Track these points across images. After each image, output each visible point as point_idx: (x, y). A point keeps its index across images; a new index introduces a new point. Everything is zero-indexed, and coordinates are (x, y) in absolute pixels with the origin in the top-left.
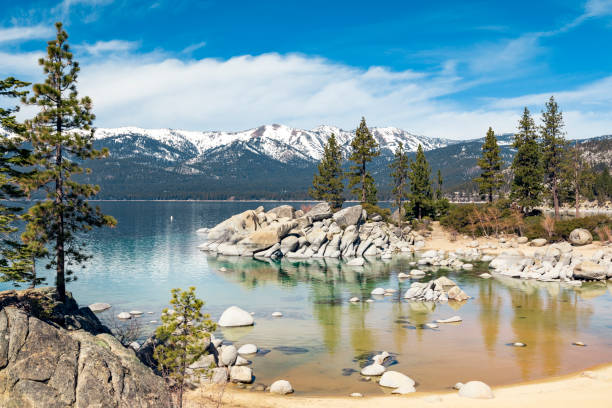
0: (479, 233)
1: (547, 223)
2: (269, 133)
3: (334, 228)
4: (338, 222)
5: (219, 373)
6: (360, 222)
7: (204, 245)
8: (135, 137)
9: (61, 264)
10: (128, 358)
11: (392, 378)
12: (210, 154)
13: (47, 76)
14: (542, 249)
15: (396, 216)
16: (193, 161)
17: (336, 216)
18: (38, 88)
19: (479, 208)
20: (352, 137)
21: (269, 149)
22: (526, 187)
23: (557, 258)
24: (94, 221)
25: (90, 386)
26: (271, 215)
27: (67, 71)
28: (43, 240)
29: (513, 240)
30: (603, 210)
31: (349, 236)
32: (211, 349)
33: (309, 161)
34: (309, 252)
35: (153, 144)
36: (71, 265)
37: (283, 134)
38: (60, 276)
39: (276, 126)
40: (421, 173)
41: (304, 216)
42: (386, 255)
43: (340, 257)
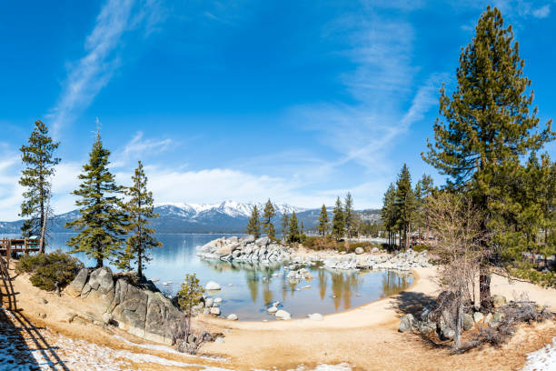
0: (319, 249)
1: (346, 245)
2: (227, 205)
3: (256, 247)
4: (258, 244)
5: (206, 310)
6: (268, 244)
7: (198, 254)
8: (170, 206)
9: (140, 262)
10: (168, 303)
11: (281, 313)
12: (201, 213)
13: (134, 184)
14: (344, 256)
15: (283, 242)
16: (194, 217)
17: (257, 241)
18: (131, 189)
19: (319, 238)
20: (264, 207)
21: (227, 211)
22: (338, 229)
23: (350, 260)
24: (153, 244)
25: (152, 314)
26: (228, 241)
27: (142, 181)
28: (133, 252)
29: (333, 252)
30: (368, 240)
31: (262, 250)
32: (202, 300)
33: (245, 217)
34: (245, 257)
35: (177, 209)
36: (144, 262)
37: (234, 205)
38: (140, 266)
39: (230, 201)
40: (294, 223)
41: (243, 242)
42: (279, 259)
43: (258, 260)
